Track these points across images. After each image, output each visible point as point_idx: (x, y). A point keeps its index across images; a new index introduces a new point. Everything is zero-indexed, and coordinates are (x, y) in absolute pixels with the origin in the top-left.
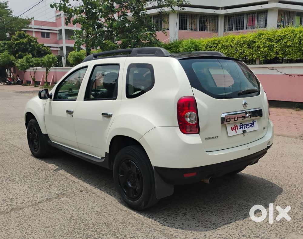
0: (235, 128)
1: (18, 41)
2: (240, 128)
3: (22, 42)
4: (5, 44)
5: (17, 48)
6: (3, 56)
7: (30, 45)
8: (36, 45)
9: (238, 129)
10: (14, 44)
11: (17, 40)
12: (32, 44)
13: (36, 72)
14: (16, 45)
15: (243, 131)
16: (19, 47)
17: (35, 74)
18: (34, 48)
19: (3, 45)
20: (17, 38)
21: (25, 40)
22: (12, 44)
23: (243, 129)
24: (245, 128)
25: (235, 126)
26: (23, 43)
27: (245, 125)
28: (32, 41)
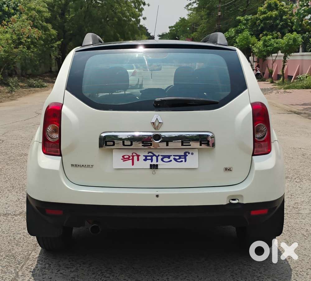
0: (131, 158)
1: (265, 15)
2: (145, 160)
3: (269, 16)
4: (247, 20)
5: (262, 25)
6: (241, 39)
7: (282, 20)
8: (289, 19)
9: (138, 160)
10: (259, 19)
11: (264, 13)
12: (284, 17)
13: (275, 60)
14: (261, 21)
15: (151, 165)
16: (265, 24)
17: (273, 63)
18: (287, 24)
19: (245, 22)
20: (265, 10)
21: (275, 13)
22: (257, 19)
23: (152, 161)
24: (157, 161)
25: (134, 154)
26: (271, 18)
27: (159, 155)
28: (285, 13)
